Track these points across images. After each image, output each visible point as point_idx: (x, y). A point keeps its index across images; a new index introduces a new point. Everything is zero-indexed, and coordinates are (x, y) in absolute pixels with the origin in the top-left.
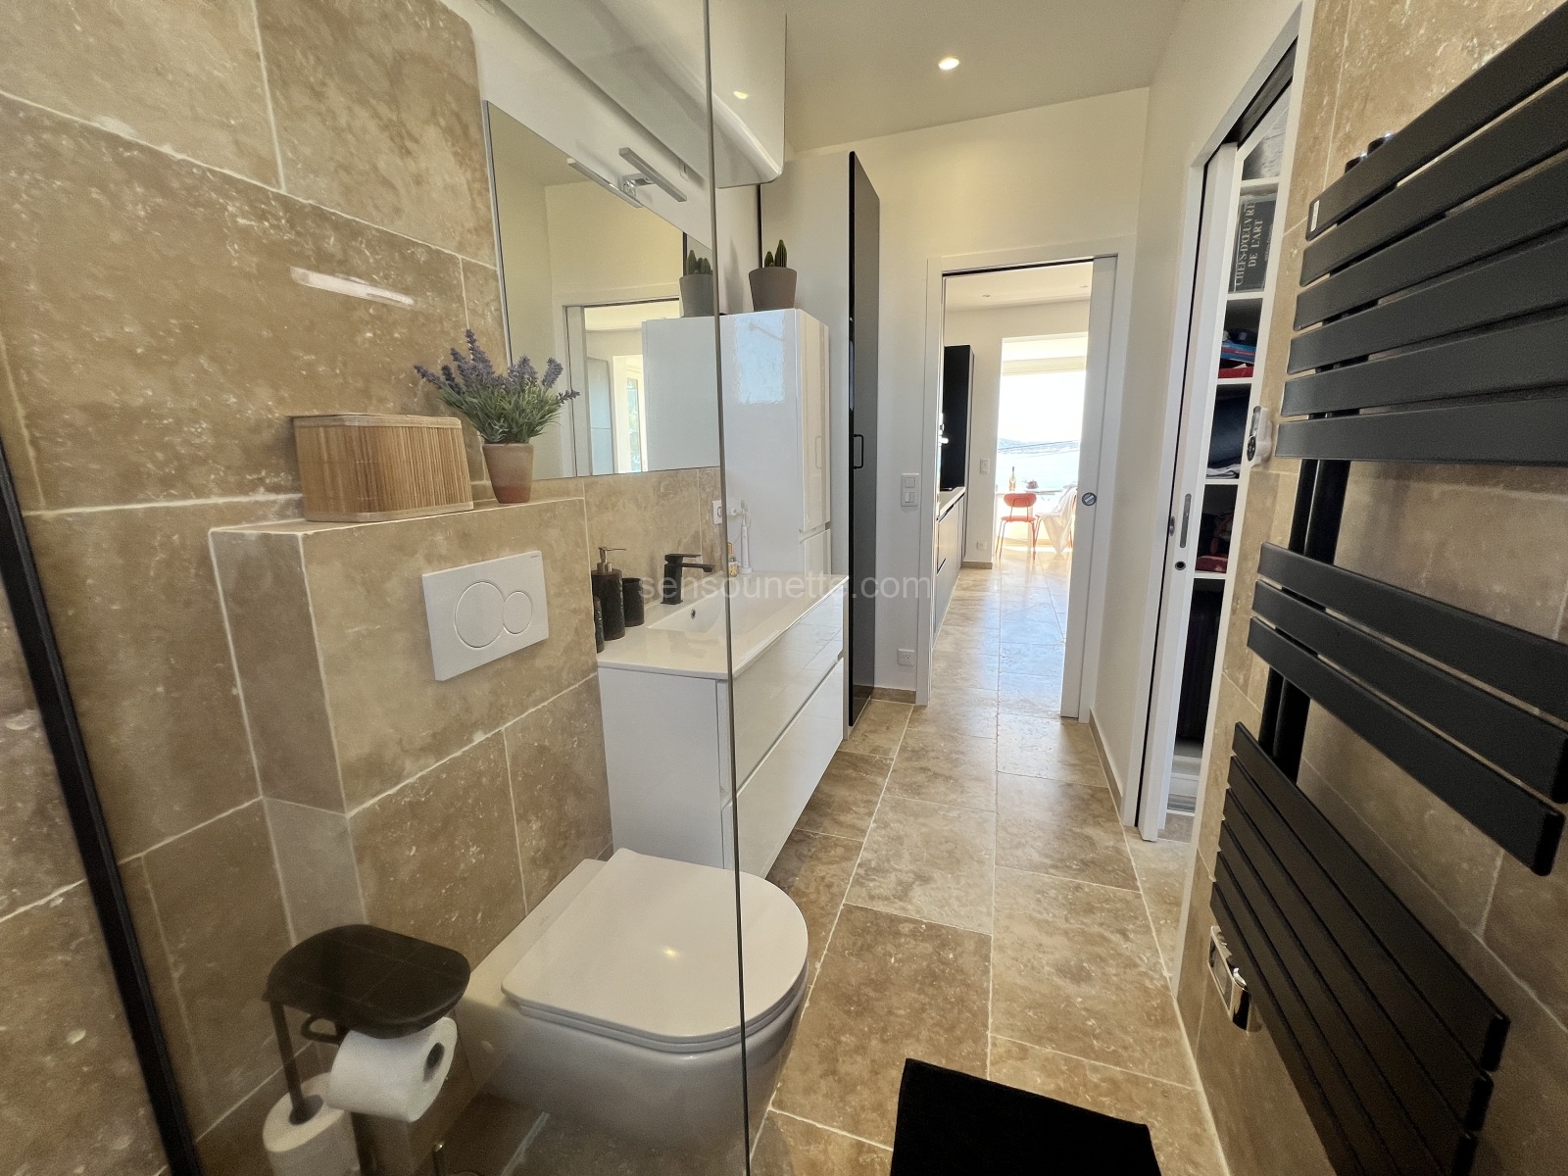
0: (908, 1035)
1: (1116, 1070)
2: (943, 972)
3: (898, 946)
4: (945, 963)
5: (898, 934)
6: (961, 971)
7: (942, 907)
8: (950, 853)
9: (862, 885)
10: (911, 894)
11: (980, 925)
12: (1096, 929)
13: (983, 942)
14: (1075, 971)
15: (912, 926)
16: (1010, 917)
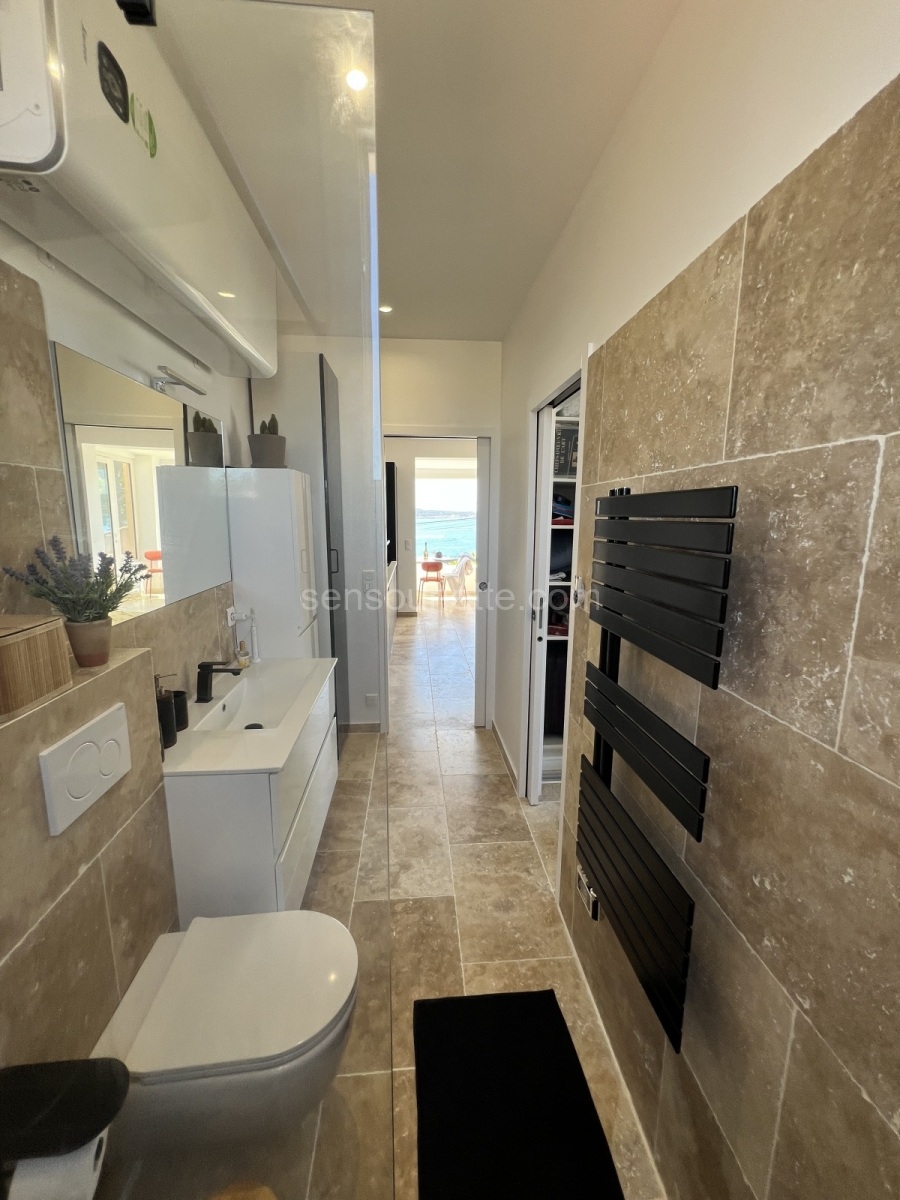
0: (412, 984)
1: (533, 961)
2: (428, 931)
3: (396, 922)
4: (428, 924)
5: (394, 913)
6: (439, 926)
7: (421, 884)
8: (420, 843)
9: (364, 884)
10: (400, 880)
11: (446, 891)
12: (513, 873)
13: (449, 901)
14: (505, 904)
15: (404, 904)
16: (463, 879)
